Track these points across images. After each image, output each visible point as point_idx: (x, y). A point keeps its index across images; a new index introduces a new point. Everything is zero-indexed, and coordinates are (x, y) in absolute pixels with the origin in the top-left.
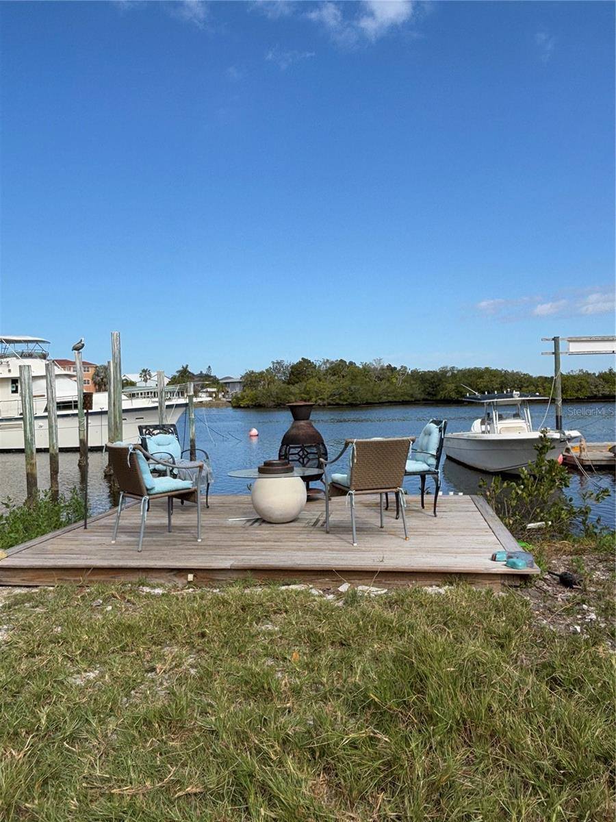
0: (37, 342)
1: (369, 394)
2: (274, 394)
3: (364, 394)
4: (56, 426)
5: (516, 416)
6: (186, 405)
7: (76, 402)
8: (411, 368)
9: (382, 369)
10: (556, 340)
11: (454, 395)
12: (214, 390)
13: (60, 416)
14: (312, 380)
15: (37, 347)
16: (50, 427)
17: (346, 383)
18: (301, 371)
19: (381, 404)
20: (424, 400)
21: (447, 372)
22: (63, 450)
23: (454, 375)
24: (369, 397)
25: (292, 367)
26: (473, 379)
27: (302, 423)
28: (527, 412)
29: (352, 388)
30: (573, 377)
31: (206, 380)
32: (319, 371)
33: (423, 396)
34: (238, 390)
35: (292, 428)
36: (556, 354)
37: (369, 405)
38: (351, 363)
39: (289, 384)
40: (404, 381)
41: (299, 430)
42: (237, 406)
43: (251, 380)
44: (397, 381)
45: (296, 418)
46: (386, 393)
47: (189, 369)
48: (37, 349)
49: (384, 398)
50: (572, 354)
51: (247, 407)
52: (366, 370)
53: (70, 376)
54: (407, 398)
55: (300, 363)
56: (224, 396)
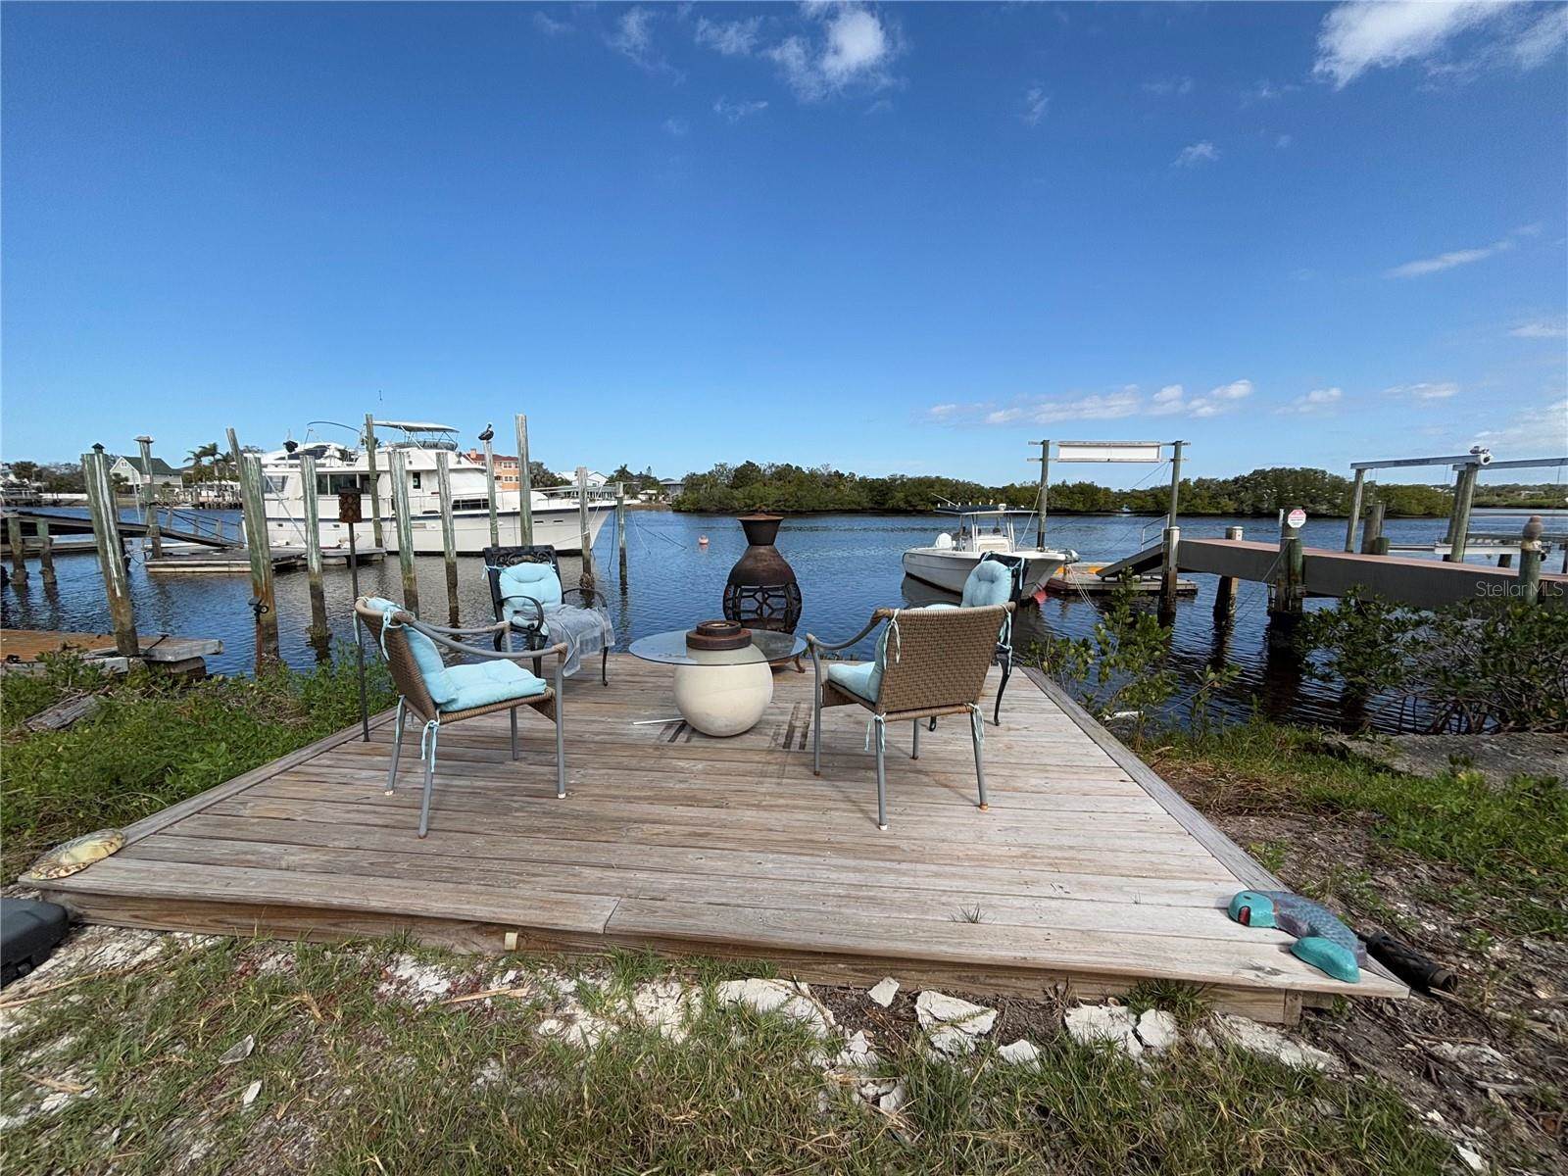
0: (444, 430)
1: (816, 501)
2: (716, 498)
3: (811, 502)
4: (453, 530)
5: (996, 531)
6: (614, 507)
7: (484, 500)
8: (859, 475)
9: (830, 475)
10: (1045, 444)
11: (902, 505)
12: (655, 492)
13: (455, 517)
14: (757, 485)
15: (445, 436)
16: (445, 531)
17: (792, 489)
18: (746, 475)
19: (828, 512)
20: (871, 509)
21: (896, 480)
22: (460, 554)
23: (903, 484)
24: (815, 504)
25: (736, 470)
26: (923, 488)
27: (762, 550)
28: (1011, 527)
29: (799, 494)
30: (1026, 489)
31: (647, 481)
32: (764, 475)
33: (871, 505)
34: (679, 492)
35: (747, 557)
36: (1044, 460)
37: (816, 512)
38: (797, 468)
39: (732, 487)
40: (851, 489)
41: (757, 561)
42: (678, 508)
43: (693, 482)
44: (846, 489)
45: (753, 541)
46: (833, 501)
47: (628, 469)
48: (444, 438)
49: (831, 506)
50: (1062, 461)
51: (688, 512)
52: (813, 475)
53: (482, 471)
54: (854, 507)
55: (744, 466)
56: (664, 499)
